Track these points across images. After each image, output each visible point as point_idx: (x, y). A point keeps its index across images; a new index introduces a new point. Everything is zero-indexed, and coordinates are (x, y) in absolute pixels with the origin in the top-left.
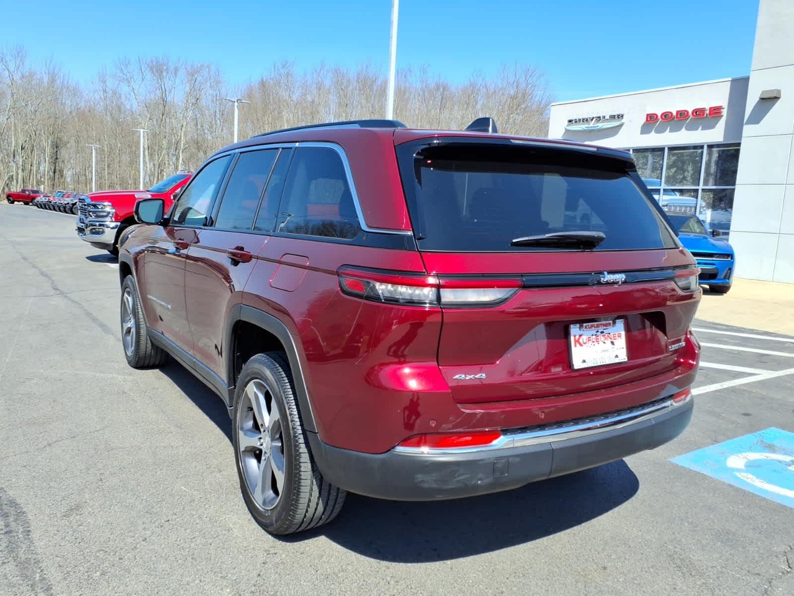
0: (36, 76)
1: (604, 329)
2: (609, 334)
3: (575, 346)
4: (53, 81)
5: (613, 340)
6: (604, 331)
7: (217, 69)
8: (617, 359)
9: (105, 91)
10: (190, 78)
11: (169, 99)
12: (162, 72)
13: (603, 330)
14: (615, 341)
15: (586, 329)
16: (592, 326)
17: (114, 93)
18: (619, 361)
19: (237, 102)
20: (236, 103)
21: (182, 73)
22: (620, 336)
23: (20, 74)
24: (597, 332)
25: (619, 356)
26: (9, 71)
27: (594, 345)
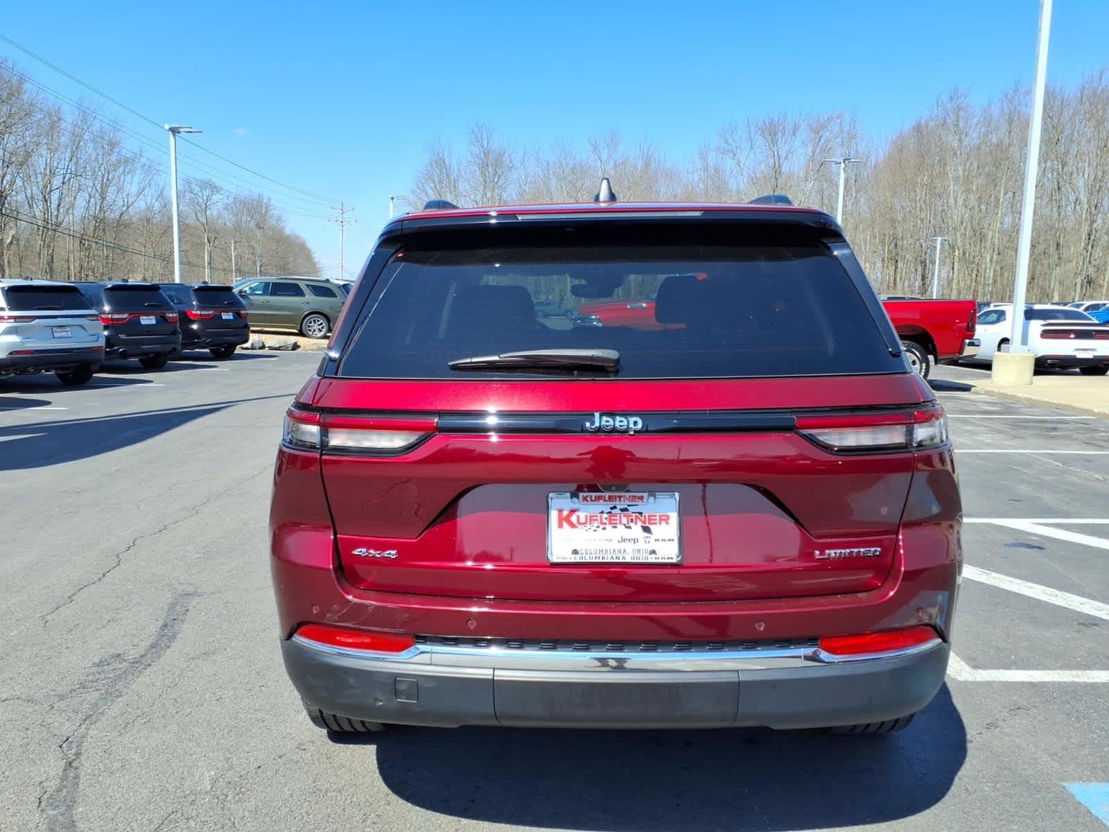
0: (629, 164)
1: (628, 506)
2: (641, 513)
3: (560, 526)
4: (647, 165)
5: (647, 525)
6: (629, 508)
7: (852, 119)
8: (653, 556)
9: (706, 170)
10: (813, 136)
11: (785, 168)
12: (775, 134)
13: (626, 507)
14: (652, 528)
15: (585, 502)
16: (598, 498)
17: (717, 170)
18: (654, 561)
19: (844, 162)
20: (843, 164)
21: (803, 133)
22: (665, 519)
23: (612, 163)
24: (614, 508)
25: (657, 553)
26: (601, 161)
27: (604, 529)
